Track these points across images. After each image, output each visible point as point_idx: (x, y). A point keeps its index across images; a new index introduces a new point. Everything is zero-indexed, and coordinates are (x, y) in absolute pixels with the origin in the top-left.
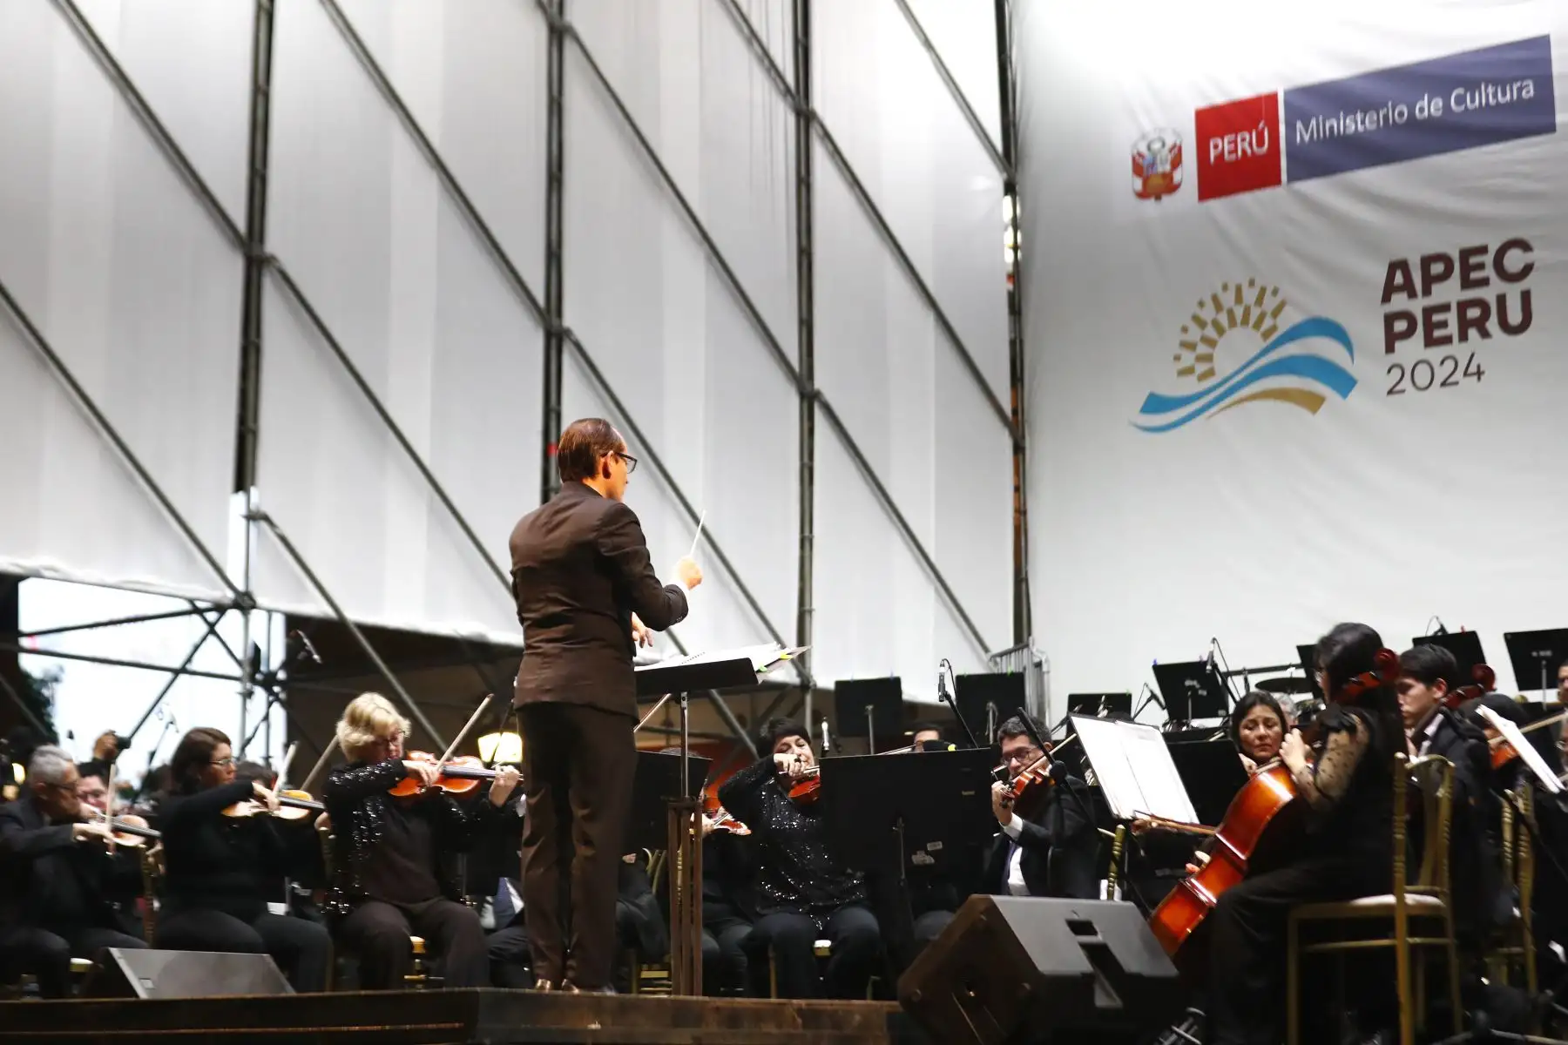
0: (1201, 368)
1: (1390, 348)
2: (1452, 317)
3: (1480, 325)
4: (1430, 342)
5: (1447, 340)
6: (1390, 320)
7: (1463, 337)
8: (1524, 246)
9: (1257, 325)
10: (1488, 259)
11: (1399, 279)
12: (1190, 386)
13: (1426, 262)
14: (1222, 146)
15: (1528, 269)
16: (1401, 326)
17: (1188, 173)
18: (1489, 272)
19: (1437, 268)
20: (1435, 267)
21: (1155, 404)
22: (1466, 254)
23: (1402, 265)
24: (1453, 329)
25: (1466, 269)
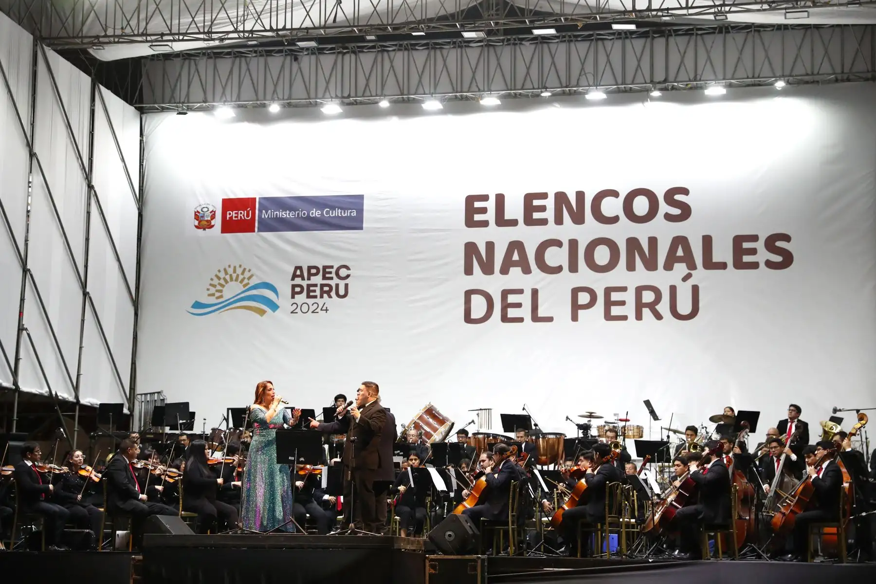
0: (218, 294)
1: (293, 297)
2: (318, 289)
3: (328, 293)
4: (309, 296)
5: (315, 297)
6: (294, 286)
7: (322, 297)
8: (347, 268)
9: (242, 282)
10: (333, 271)
11: (298, 273)
12: (213, 300)
13: (310, 268)
14: (232, 214)
15: (348, 276)
16: (298, 289)
17: (218, 222)
18: (333, 275)
19: (314, 271)
20: (313, 270)
21: (197, 305)
22: (325, 268)
23: (300, 268)
24: (318, 293)
25: (325, 273)
